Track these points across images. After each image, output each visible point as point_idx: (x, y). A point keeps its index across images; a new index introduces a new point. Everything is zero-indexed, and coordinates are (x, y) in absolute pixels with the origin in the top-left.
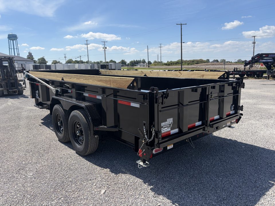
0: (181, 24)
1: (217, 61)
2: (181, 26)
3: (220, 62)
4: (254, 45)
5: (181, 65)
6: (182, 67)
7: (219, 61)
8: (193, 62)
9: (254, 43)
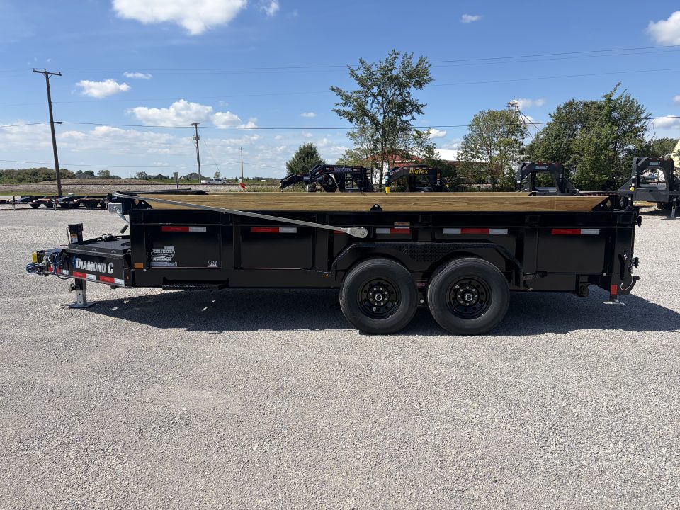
0: (47, 73)
1: (91, 174)
2: (47, 78)
3: (101, 177)
4: (197, 143)
5: (56, 182)
6: (60, 188)
7: (96, 174)
8: (34, 175)
9: (197, 138)
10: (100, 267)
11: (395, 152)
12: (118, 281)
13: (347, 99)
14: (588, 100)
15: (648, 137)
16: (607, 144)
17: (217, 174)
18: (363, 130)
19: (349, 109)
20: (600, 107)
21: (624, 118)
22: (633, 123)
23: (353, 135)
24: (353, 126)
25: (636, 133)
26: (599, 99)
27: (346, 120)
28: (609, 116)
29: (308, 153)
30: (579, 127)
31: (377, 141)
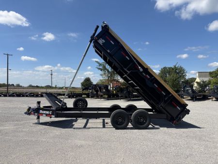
6: (8, 90)
10: (47, 112)
11: (114, 80)
12: (52, 116)
13: (100, 65)
14: (170, 67)
15: (187, 78)
16: (176, 79)
17: (56, 86)
18: (105, 74)
19: (101, 67)
20: (173, 69)
21: (180, 72)
22: (182, 74)
23: (102, 75)
24: (102, 72)
25: (184, 77)
26: (172, 66)
27: (100, 71)
28: (176, 71)
29: (88, 80)
30: (168, 74)
31: (109, 77)
